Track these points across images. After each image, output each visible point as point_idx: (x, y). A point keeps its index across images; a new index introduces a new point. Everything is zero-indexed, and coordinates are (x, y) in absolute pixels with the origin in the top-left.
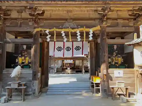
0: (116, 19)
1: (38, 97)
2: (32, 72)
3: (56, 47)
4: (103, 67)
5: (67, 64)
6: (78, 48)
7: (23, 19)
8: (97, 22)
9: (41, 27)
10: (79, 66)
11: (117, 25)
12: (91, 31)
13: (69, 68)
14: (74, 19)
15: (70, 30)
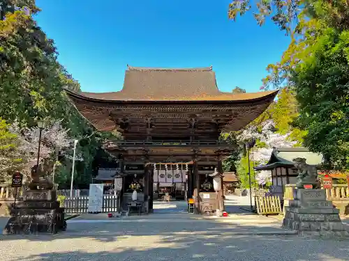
0: (204, 155)
1: (147, 214)
2: (143, 195)
3: (160, 174)
4: (196, 191)
5: (163, 188)
6: (177, 176)
7: (138, 155)
8: (190, 157)
9: (151, 161)
10: (181, 191)
11: (205, 160)
12: (187, 164)
13: (167, 194)
14: (175, 155)
15: (171, 164)
